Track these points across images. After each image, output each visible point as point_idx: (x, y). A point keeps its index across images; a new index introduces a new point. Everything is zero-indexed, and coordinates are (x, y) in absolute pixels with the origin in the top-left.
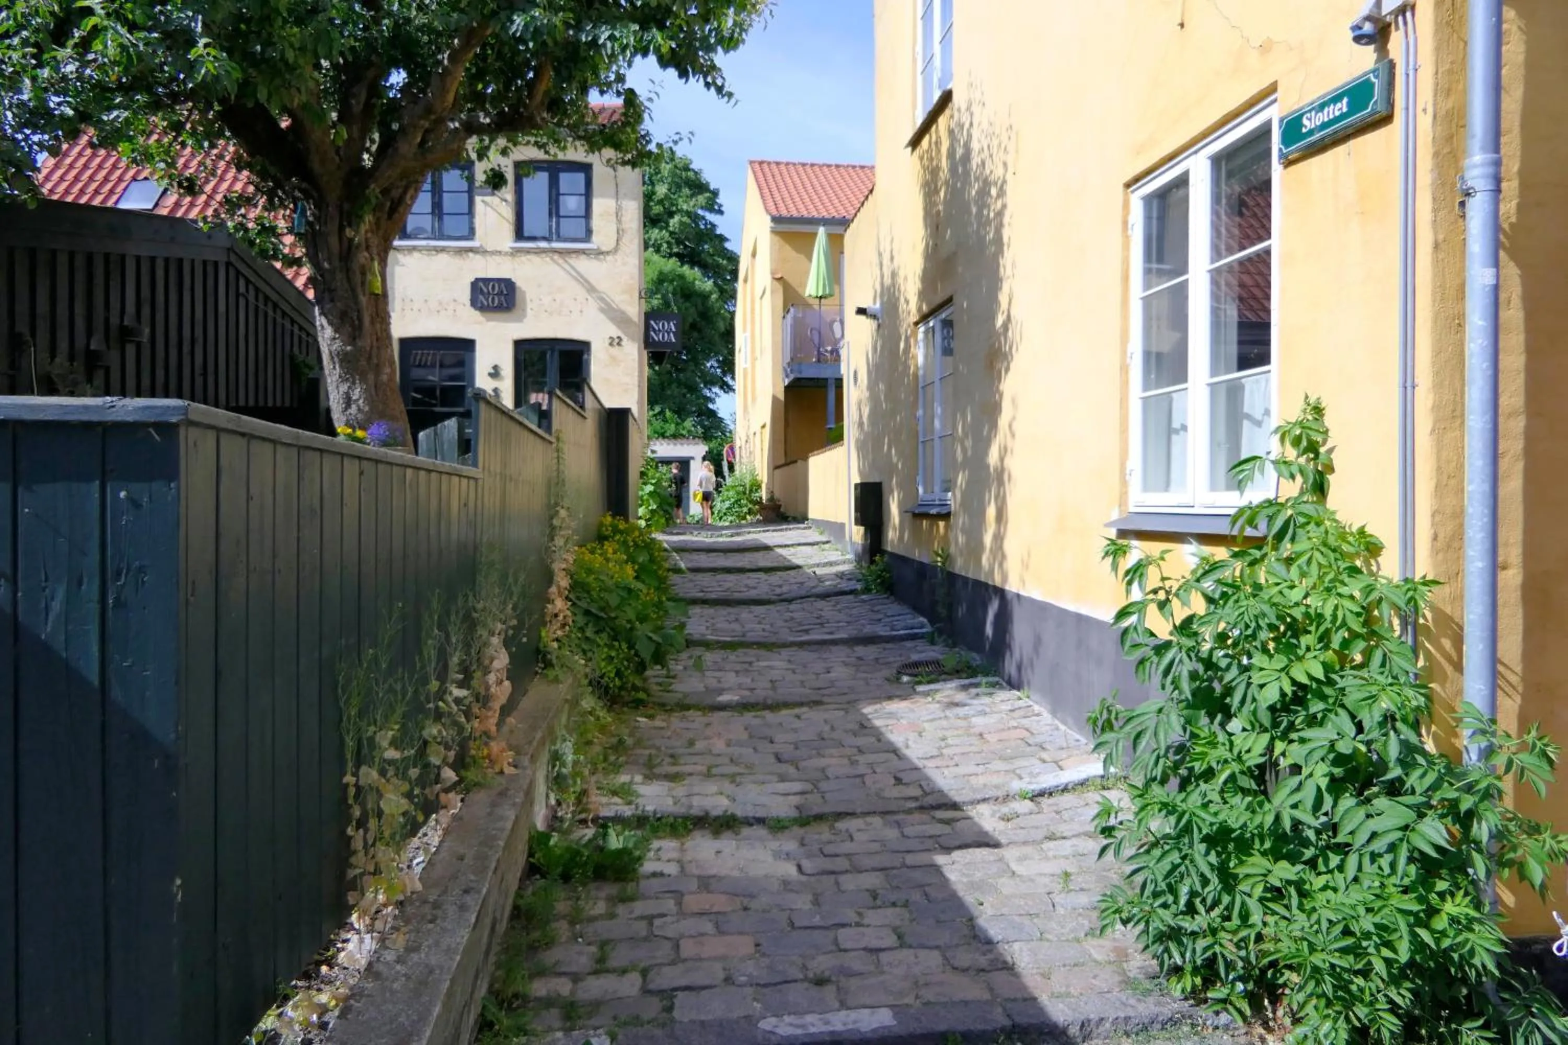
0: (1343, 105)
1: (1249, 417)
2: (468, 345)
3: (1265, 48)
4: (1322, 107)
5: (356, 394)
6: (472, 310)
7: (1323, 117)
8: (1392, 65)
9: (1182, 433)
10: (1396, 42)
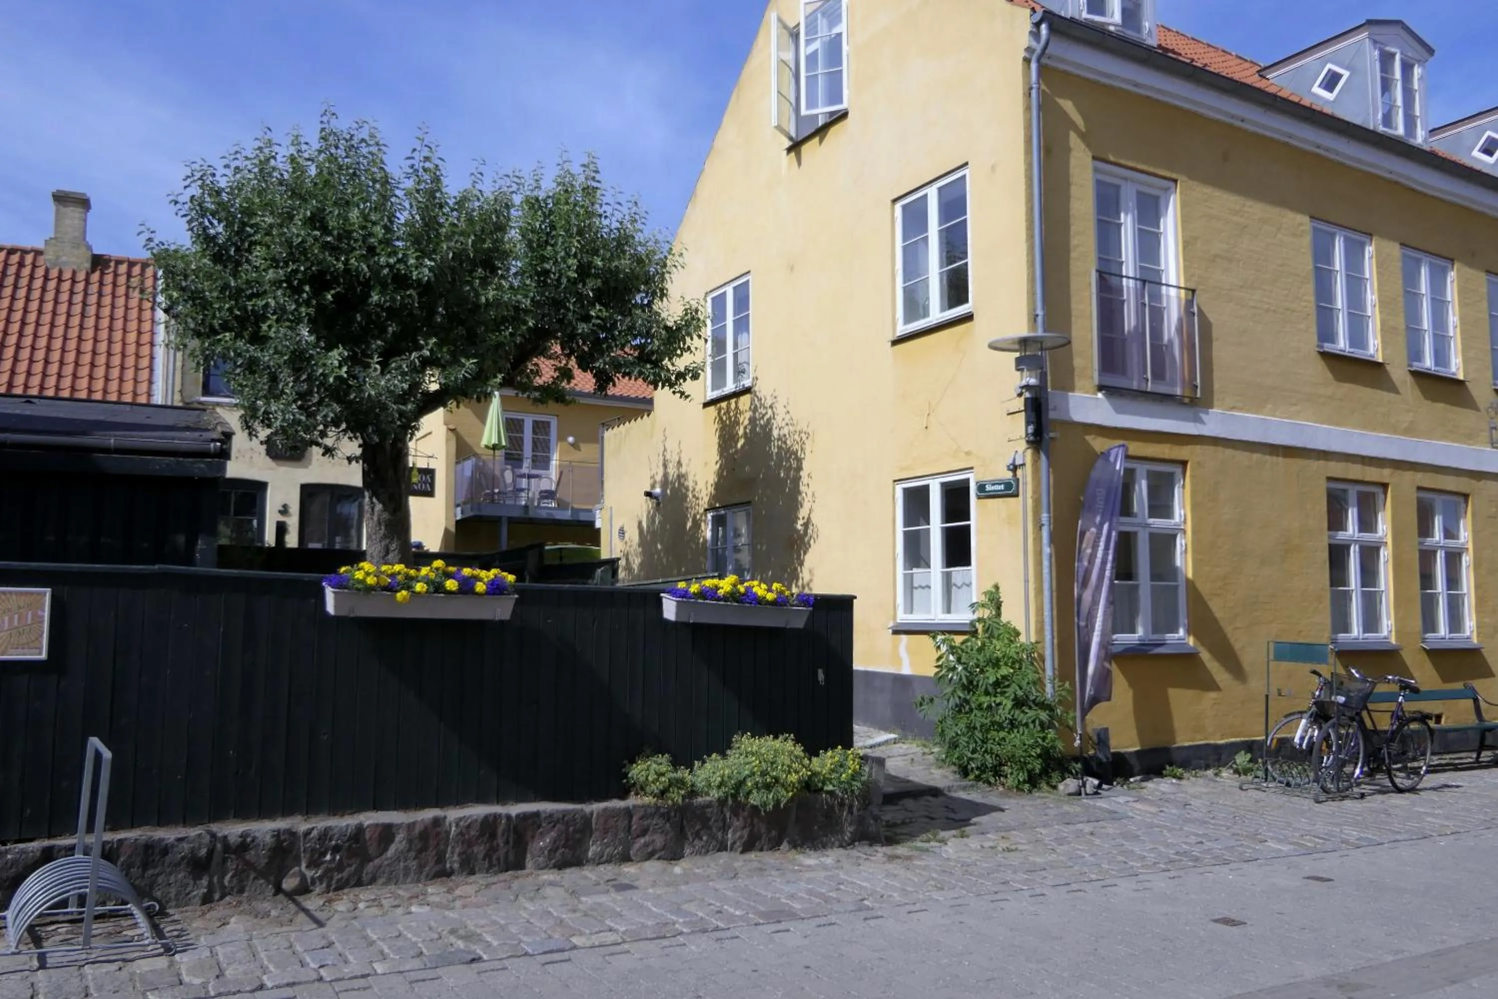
0: (1002, 487)
1: (955, 585)
2: (261, 486)
3: (968, 453)
4: (993, 484)
5: (393, 546)
6: (268, 458)
7: (993, 488)
8: (1018, 480)
9: (927, 589)
10: (1019, 472)
